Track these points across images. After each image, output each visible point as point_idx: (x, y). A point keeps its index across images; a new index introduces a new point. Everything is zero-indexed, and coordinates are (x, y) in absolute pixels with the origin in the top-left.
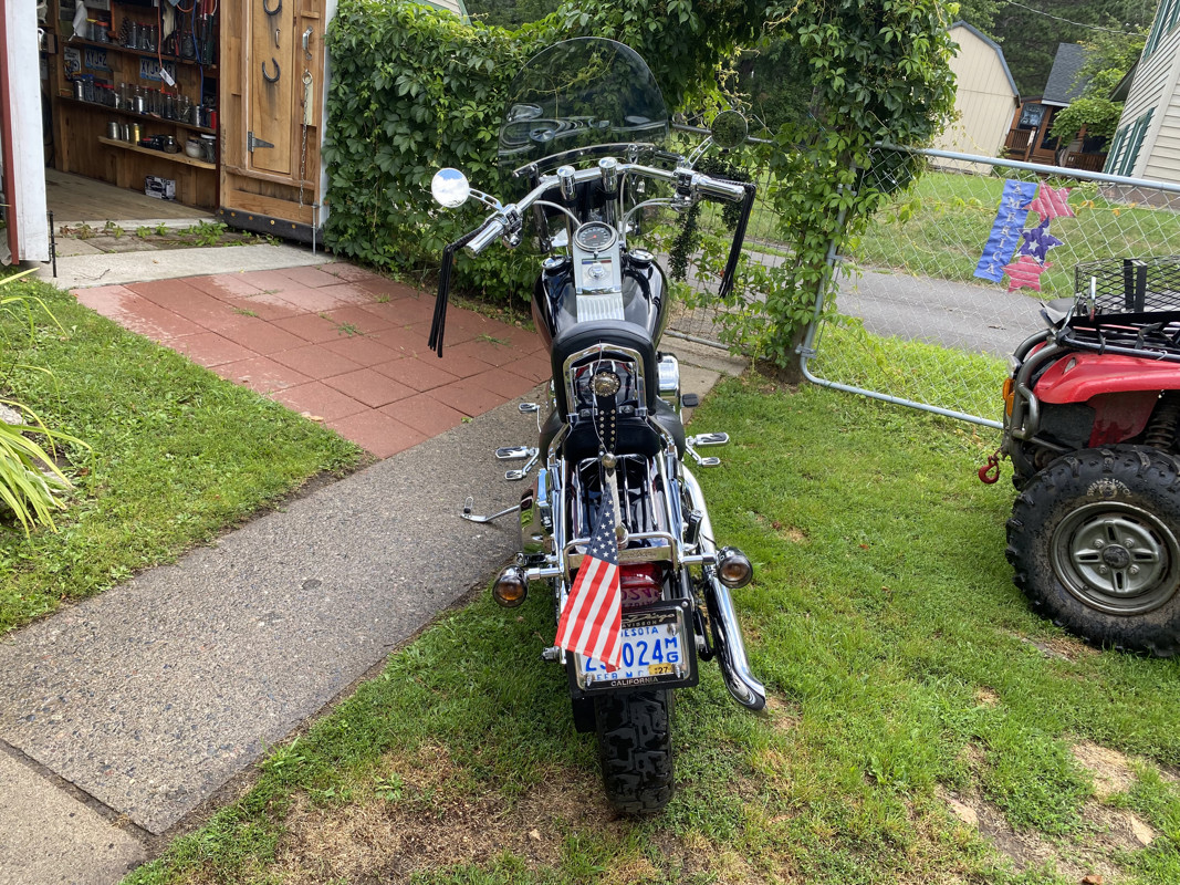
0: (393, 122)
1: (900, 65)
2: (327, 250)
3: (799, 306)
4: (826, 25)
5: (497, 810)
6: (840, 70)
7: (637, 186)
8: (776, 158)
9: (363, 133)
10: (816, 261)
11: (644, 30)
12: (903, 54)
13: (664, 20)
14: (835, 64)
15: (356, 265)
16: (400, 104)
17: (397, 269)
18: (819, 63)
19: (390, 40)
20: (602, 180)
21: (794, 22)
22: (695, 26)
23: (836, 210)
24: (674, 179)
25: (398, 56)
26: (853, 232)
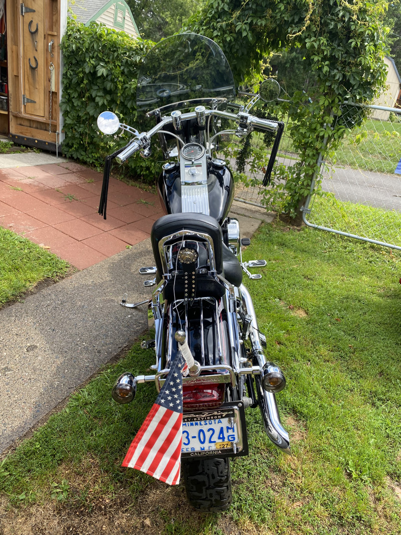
0: (95, 90)
1: (359, 60)
2: (63, 156)
3: (302, 187)
4: (320, 38)
5: (126, 504)
6: (327, 63)
7: (216, 123)
8: (292, 110)
9: (81, 95)
10: (311, 163)
11: (224, 41)
12: (360, 54)
13: (235, 35)
14: (324, 59)
15: (78, 163)
16: (99, 81)
17: (99, 166)
18: (316, 58)
19: (93, 46)
20: (197, 119)
21: (303, 36)
22: (250, 39)
23: (323, 137)
24: (237, 119)
25: (97, 55)
26: (331, 148)
